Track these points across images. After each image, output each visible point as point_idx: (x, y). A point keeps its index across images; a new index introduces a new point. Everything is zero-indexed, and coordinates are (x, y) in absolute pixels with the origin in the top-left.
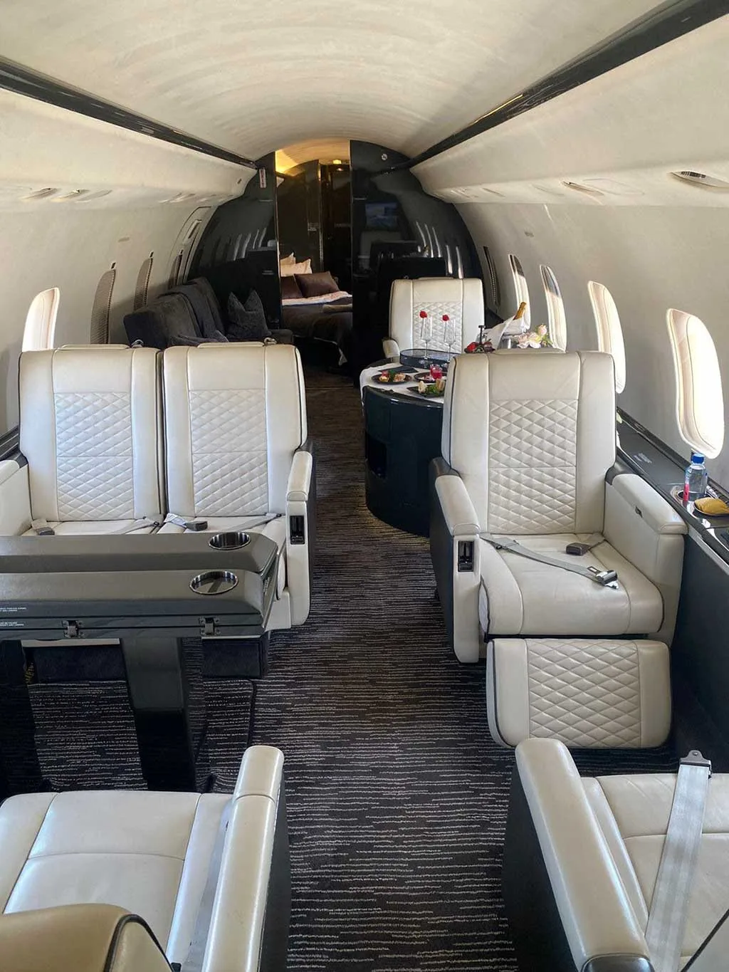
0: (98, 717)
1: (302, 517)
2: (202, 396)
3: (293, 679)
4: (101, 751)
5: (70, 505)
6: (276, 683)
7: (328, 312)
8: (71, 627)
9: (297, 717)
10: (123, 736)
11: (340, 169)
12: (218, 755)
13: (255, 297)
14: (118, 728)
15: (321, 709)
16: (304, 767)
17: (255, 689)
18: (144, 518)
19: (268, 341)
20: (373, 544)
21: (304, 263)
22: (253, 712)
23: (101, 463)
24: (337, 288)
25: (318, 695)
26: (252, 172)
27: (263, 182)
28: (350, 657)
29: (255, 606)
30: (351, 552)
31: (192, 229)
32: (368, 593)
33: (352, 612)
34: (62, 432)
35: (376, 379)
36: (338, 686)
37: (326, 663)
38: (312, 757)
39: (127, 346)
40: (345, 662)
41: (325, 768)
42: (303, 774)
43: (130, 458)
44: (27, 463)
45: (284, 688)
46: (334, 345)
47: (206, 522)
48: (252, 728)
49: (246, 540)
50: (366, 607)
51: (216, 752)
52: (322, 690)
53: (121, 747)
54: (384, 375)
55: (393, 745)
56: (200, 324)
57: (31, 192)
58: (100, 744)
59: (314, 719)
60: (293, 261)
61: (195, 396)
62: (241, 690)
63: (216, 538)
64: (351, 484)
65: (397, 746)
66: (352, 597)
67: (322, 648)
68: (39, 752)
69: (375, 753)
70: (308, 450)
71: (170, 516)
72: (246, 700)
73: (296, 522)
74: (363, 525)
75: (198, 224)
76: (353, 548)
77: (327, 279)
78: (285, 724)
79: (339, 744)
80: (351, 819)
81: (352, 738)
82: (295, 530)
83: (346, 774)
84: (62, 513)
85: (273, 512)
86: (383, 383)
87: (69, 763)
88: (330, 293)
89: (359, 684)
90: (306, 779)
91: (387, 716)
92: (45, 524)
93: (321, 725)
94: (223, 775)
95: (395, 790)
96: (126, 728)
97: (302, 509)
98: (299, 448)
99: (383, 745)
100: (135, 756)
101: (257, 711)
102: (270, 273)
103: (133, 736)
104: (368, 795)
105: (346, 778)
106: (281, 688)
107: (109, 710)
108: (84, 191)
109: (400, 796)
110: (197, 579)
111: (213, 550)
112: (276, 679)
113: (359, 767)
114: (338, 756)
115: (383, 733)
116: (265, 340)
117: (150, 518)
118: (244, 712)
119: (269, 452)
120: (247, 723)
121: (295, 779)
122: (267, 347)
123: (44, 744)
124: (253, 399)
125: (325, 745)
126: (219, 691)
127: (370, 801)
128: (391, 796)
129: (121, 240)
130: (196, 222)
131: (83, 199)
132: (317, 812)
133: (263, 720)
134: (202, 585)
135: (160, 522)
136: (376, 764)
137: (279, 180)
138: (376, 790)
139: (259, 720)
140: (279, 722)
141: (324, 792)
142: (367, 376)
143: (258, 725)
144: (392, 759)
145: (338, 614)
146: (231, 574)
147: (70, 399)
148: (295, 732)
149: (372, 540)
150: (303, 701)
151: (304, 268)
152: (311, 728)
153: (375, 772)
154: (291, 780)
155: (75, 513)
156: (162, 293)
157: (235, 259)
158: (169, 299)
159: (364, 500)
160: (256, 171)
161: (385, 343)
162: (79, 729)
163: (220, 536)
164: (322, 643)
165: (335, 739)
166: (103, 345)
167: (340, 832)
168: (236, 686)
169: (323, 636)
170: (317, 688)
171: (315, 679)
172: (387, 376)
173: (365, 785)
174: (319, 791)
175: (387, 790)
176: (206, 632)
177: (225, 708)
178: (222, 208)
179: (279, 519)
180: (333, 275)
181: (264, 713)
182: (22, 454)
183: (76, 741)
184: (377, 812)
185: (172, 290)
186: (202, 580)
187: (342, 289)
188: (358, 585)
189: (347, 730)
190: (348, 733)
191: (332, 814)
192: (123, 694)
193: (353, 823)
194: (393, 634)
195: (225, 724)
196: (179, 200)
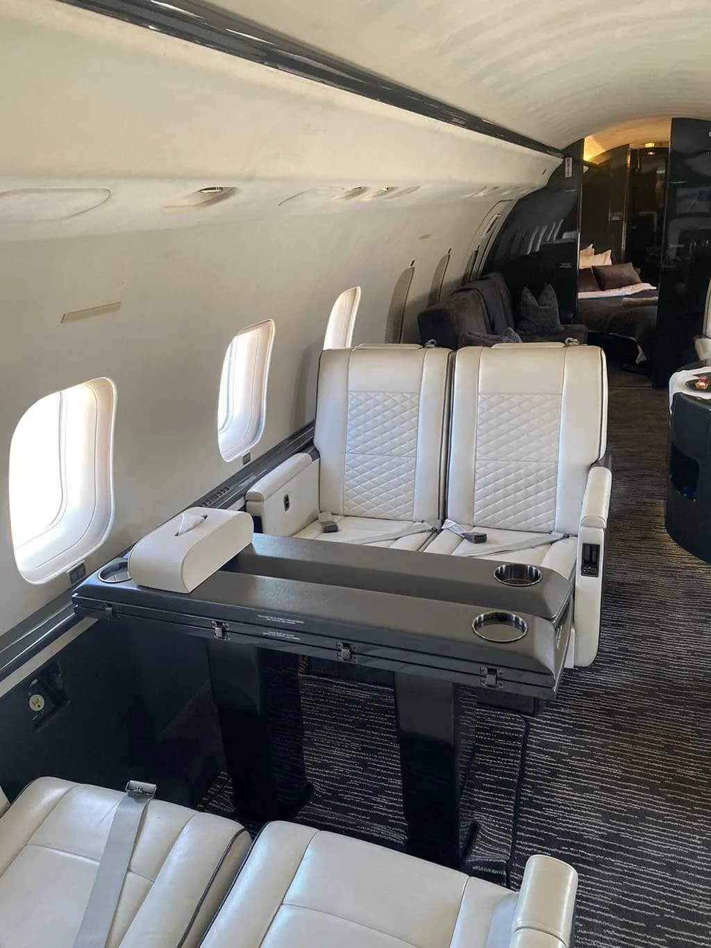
0: (362, 725)
1: (598, 547)
2: (491, 400)
3: (572, 724)
4: (364, 764)
5: (355, 501)
6: (551, 725)
7: (628, 305)
8: (345, 650)
9: (573, 772)
10: (386, 752)
11: (651, 153)
12: (482, 799)
13: (550, 291)
14: (381, 741)
15: (603, 768)
16: (580, 837)
17: (528, 727)
18: (423, 522)
19: (569, 341)
20: (672, 576)
21: (604, 254)
22: (524, 755)
23: (385, 462)
24: (639, 280)
25: (600, 751)
26: (558, 161)
27: (569, 171)
28: (642, 711)
29: (548, 666)
30: (644, 582)
31: (491, 222)
32: (665, 636)
33: (644, 655)
34: (352, 429)
35: (692, 385)
36: (625, 745)
37: (610, 713)
38: (591, 828)
39: (419, 346)
40: (633, 715)
41: (606, 846)
42: (580, 847)
43: (414, 459)
44: (319, 457)
45: (560, 733)
46: (633, 341)
47: (486, 535)
48: (522, 774)
49: (537, 577)
50: (662, 653)
51: (481, 793)
52: (605, 745)
53: (384, 764)
54: (702, 381)
55: (695, 838)
56: (491, 319)
57: (344, 191)
58: (363, 756)
59: (595, 780)
60: (592, 253)
61: (484, 400)
62: (512, 726)
63: (502, 569)
64: (647, 500)
65: (699, 839)
66: (644, 638)
67: (606, 693)
68: (305, 750)
69: (670, 842)
70: (606, 466)
71: (449, 523)
72: (517, 739)
73: (590, 552)
74: (660, 551)
75: (497, 218)
76: (647, 577)
77: (629, 270)
78: (561, 778)
79: (626, 820)
80: (638, 923)
81: (642, 815)
82: (588, 559)
83: (634, 861)
84: (347, 508)
85: (558, 531)
86: (701, 390)
87: (333, 769)
88: (631, 285)
89: (652, 747)
90: (583, 855)
91: (686, 797)
92: (330, 518)
93: (602, 788)
94: (488, 825)
95: (697, 899)
96: (389, 743)
97: (599, 537)
98: (596, 463)
99: (681, 835)
100: (395, 777)
101: (528, 755)
102: (567, 266)
103: (396, 754)
104: (660, 897)
105: (633, 866)
106: (557, 732)
107: (375, 719)
108: (393, 189)
109: (701, 909)
110: (480, 618)
111: (497, 583)
112: (551, 720)
113: (648, 856)
114: (623, 835)
115: (681, 818)
116: (566, 341)
117: (428, 522)
118: (514, 753)
119: (559, 464)
120: (516, 767)
121: (569, 851)
122: (568, 348)
123: (310, 743)
124: (547, 405)
125: (607, 817)
126: (487, 722)
127: (663, 905)
128: (691, 907)
129: (422, 238)
130: (497, 216)
131: (392, 197)
132: (594, 901)
133: (535, 767)
134: (484, 625)
135: (438, 528)
136: (672, 858)
137: (586, 168)
138: (670, 892)
139: (530, 766)
140: (554, 773)
141: (604, 877)
142: (679, 381)
143: (529, 771)
144: (693, 856)
145: (626, 655)
146: (521, 619)
147: (362, 397)
148: (571, 791)
149: (671, 572)
150: (583, 754)
151: (603, 260)
152: (591, 791)
153: (671, 868)
154: (565, 850)
155: (358, 508)
156: (455, 289)
157: (529, 253)
158: (463, 295)
159: (663, 521)
160: (562, 160)
161: (698, 342)
162: (345, 734)
163: (506, 567)
164: (606, 688)
165: (620, 811)
166: (395, 344)
167: (623, 936)
168: (506, 720)
169: (608, 679)
170: (598, 741)
171: (596, 730)
172: (706, 382)
173: (657, 882)
174: (598, 875)
175: (686, 896)
176: (486, 683)
177: (492, 743)
178: (523, 201)
179: (566, 540)
180: (635, 266)
181: (536, 758)
182: (315, 448)
183: (341, 747)
184: (672, 923)
185: (467, 286)
186: (484, 620)
187: (644, 281)
188: (651, 624)
189: (635, 803)
190: (636, 807)
191: (614, 910)
192: (389, 704)
193: (639, 929)
194: (696, 693)
195: (493, 763)
196: (482, 194)
